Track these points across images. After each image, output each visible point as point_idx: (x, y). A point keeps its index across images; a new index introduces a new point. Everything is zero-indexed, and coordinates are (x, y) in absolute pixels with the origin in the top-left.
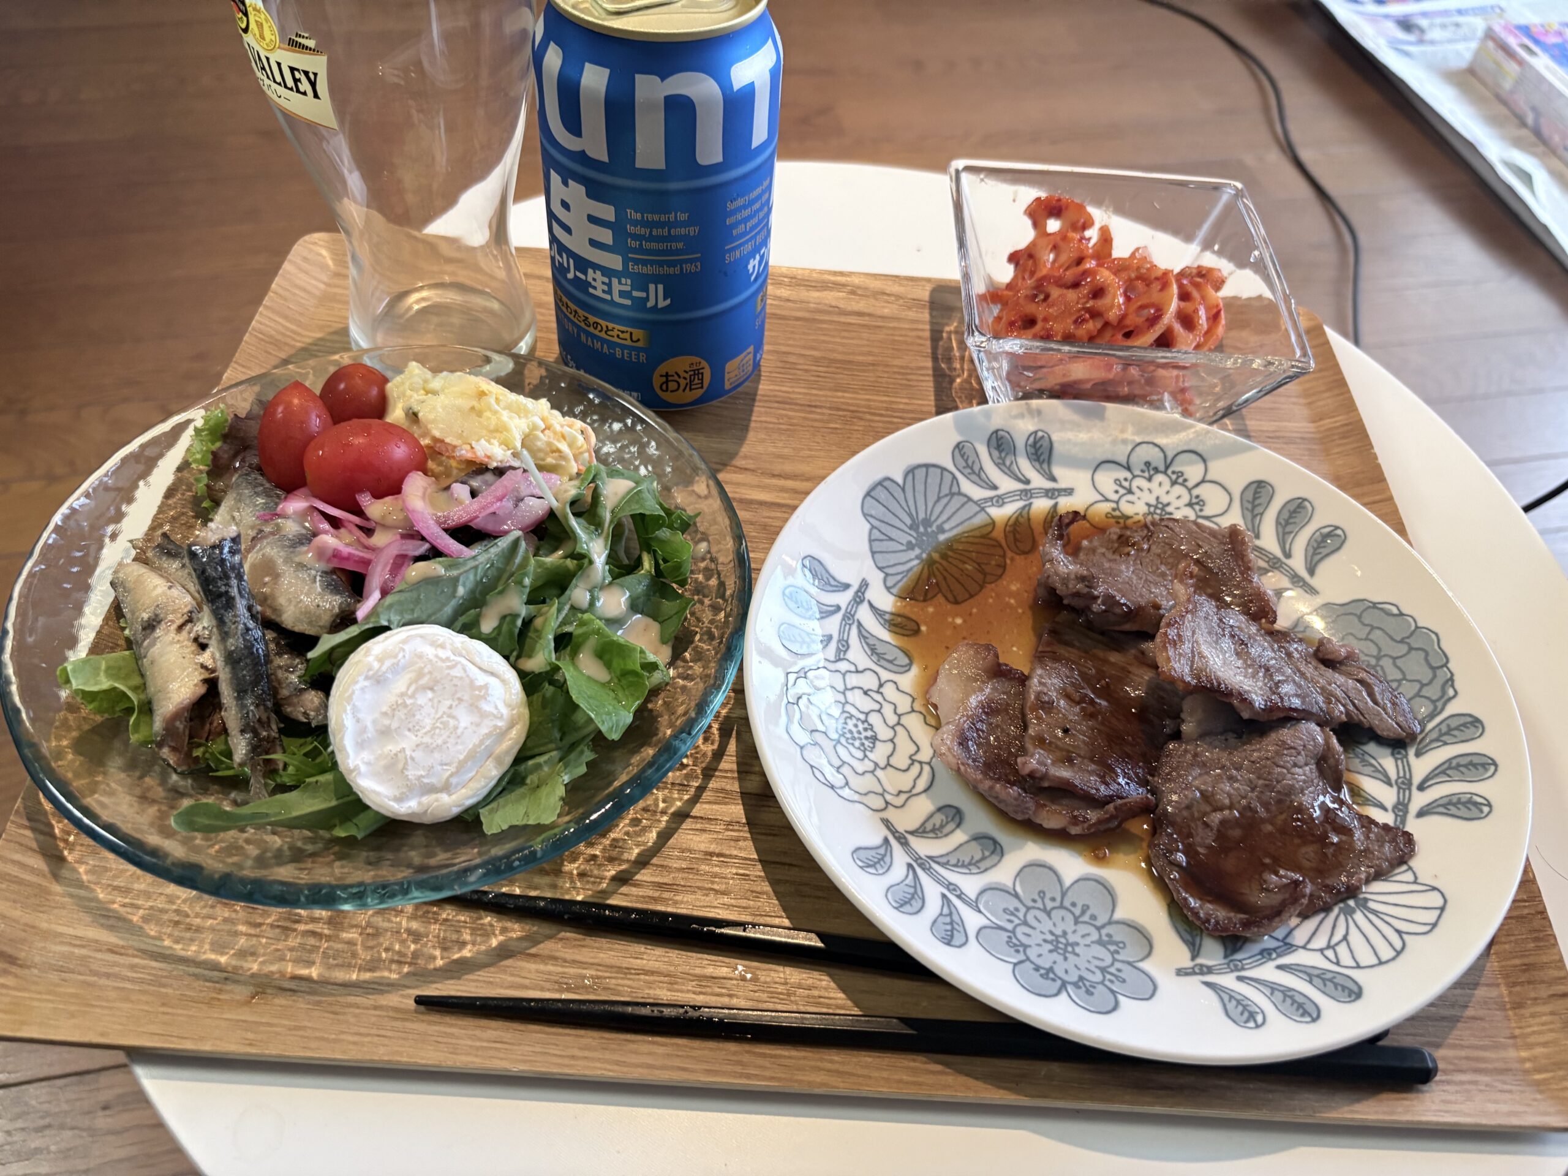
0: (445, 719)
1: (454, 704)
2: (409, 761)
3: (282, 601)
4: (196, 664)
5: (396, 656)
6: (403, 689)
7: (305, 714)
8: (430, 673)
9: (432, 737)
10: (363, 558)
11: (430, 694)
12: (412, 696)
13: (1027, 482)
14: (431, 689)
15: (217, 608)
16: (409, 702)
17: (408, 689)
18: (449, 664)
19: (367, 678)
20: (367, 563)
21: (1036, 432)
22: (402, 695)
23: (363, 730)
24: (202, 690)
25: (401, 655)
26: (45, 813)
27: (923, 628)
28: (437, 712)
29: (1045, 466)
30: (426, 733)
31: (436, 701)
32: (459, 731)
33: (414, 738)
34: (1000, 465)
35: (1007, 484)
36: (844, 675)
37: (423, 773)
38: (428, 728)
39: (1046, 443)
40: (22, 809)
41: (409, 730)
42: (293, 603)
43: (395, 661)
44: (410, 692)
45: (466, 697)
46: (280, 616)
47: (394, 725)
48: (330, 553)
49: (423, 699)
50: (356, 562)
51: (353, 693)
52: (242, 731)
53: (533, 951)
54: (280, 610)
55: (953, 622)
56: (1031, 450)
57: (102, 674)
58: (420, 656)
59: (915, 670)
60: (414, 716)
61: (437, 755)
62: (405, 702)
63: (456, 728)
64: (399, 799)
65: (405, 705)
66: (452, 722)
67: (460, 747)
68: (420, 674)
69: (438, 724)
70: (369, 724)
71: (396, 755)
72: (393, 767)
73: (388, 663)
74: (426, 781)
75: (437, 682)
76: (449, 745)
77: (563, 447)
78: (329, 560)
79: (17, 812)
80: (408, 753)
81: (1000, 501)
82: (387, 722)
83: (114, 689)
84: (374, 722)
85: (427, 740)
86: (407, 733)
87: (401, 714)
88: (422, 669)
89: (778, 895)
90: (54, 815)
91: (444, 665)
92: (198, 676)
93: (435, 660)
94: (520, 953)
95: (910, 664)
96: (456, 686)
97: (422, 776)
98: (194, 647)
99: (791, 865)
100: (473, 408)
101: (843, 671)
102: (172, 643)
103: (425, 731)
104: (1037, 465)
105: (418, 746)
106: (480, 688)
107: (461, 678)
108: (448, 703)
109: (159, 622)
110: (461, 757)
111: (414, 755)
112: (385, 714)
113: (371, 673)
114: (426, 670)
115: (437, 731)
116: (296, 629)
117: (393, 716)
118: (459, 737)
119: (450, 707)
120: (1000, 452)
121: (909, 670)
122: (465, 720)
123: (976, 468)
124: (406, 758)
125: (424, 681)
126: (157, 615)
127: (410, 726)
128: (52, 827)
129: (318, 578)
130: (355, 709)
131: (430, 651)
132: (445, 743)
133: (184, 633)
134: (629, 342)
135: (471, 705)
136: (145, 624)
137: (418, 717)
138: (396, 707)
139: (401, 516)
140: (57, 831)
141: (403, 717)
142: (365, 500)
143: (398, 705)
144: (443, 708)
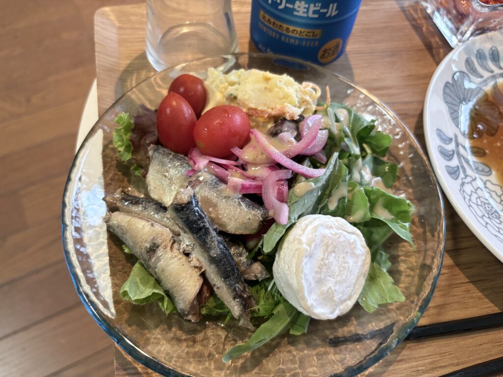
0: (343, 265)
1: (345, 256)
2: (335, 292)
3: (225, 220)
4: (192, 267)
5: (315, 241)
6: (322, 256)
7: (256, 276)
8: (332, 244)
9: (341, 277)
10: (256, 185)
11: (333, 255)
12: (327, 259)
13: (492, 72)
14: (334, 252)
15: (200, 236)
16: (326, 262)
17: (324, 255)
18: (337, 236)
19: (306, 257)
20: (260, 187)
21: (492, 48)
22: (323, 259)
23: (310, 285)
24: (201, 281)
25: (317, 239)
26: (130, 363)
27: (487, 151)
28: (339, 263)
29: (497, 63)
30: (337, 276)
31: (337, 257)
32: (350, 269)
33: (332, 279)
34: (482, 66)
35: (486, 75)
36: (471, 183)
37: (341, 296)
38: (338, 273)
39: (496, 52)
40: (119, 366)
41: (330, 276)
42: (233, 220)
43: (315, 243)
44: (325, 257)
45: (349, 250)
46: (226, 227)
47: (323, 276)
48: (240, 187)
49: (332, 258)
50: (254, 188)
51: (303, 267)
52: (234, 299)
53: (399, 358)
54: (225, 225)
55: (497, 146)
56: (491, 57)
57: (140, 285)
58: (324, 236)
59: (494, 172)
60: (330, 268)
61: (344, 284)
62: (325, 263)
63: (349, 268)
64: (332, 313)
65: (325, 264)
66: (346, 265)
67: (352, 276)
68: (327, 246)
69: (342, 269)
70: (312, 280)
71: (328, 291)
72: (327, 297)
73: (313, 246)
74: (342, 299)
75: (335, 247)
76: (348, 277)
77: (308, 98)
78: (240, 191)
79: (117, 369)
80: (333, 288)
81: (485, 82)
82: (319, 276)
83: (154, 293)
84: (313, 278)
85: (339, 278)
86: (329, 278)
87: (324, 270)
88: (327, 243)
89: (487, 296)
90: (135, 362)
91: (336, 237)
92: (196, 275)
93: (332, 236)
94: (394, 361)
95: (490, 170)
96: (343, 246)
97: (341, 297)
98: (184, 258)
99: (484, 280)
100: (266, 88)
101: (470, 181)
102: (172, 258)
103: (336, 274)
104: (494, 63)
105: (336, 283)
106: (353, 243)
107: (344, 241)
108: (342, 256)
109: (158, 247)
110: (354, 281)
111: (336, 288)
112: (317, 272)
113: (307, 253)
114: (330, 243)
115: (342, 272)
116: (237, 233)
117: (321, 272)
118: (351, 272)
119: (344, 258)
120: (481, 60)
121: (491, 173)
122: (351, 261)
123: (474, 69)
124: (333, 292)
125: (329, 250)
126: (155, 244)
127: (330, 274)
128: (135, 368)
129: (241, 203)
130: (305, 275)
131: (327, 232)
132: (347, 277)
133: (175, 250)
134: (312, 37)
135: (352, 253)
136: (148, 250)
137: (332, 268)
138: (320, 268)
139: (264, 157)
140: (140, 370)
141: (326, 271)
142: (236, 151)
143: (322, 266)
144: (341, 260)
